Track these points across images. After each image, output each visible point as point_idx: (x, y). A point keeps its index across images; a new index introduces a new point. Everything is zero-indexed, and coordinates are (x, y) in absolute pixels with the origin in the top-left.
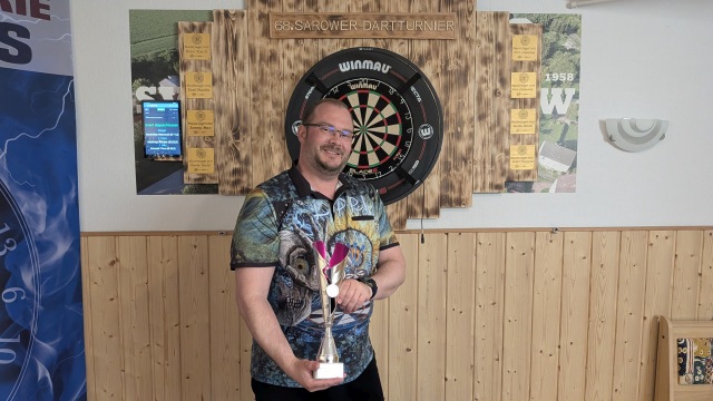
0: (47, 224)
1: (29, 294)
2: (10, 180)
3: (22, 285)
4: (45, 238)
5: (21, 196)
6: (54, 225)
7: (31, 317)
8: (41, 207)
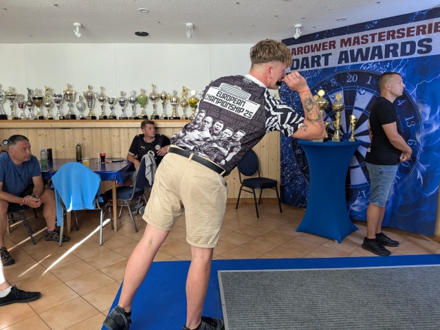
0: (430, 117)
1: (418, 143)
2: (416, 99)
3: (415, 139)
4: (428, 123)
5: (420, 105)
6: (433, 118)
7: (417, 153)
8: (428, 110)
